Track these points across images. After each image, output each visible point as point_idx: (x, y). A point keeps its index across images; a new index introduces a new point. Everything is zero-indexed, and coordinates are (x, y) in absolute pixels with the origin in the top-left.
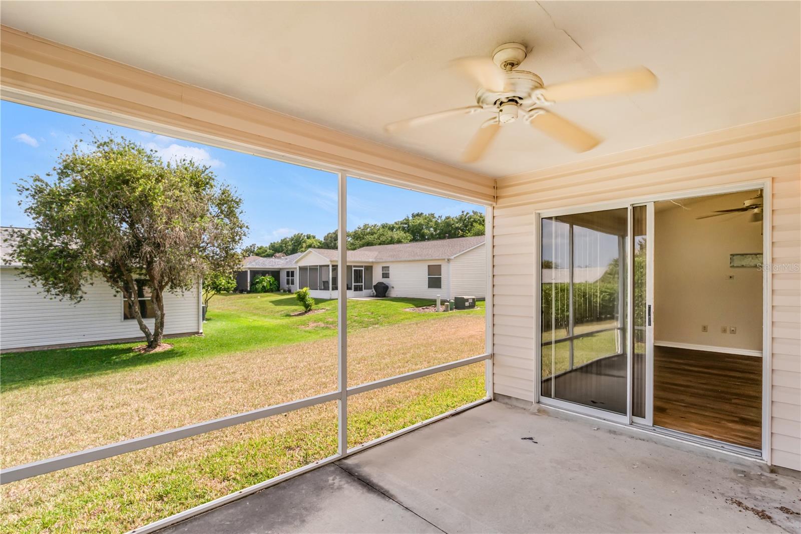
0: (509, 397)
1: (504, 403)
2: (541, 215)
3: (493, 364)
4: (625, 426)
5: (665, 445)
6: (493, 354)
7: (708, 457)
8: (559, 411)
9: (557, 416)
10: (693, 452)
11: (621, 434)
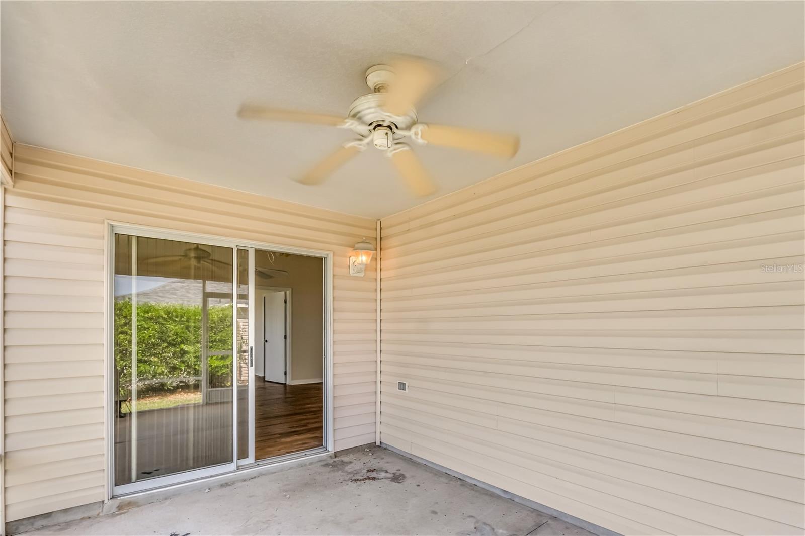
0: (48, 515)
1: (38, 529)
2: (114, 229)
3: (5, 471)
4: (235, 473)
5: (273, 473)
6: (5, 453)
7: (302, 466)
8: (153, 493)
9: (151, 501)
10: (292, 467)
11: (234, 483)
